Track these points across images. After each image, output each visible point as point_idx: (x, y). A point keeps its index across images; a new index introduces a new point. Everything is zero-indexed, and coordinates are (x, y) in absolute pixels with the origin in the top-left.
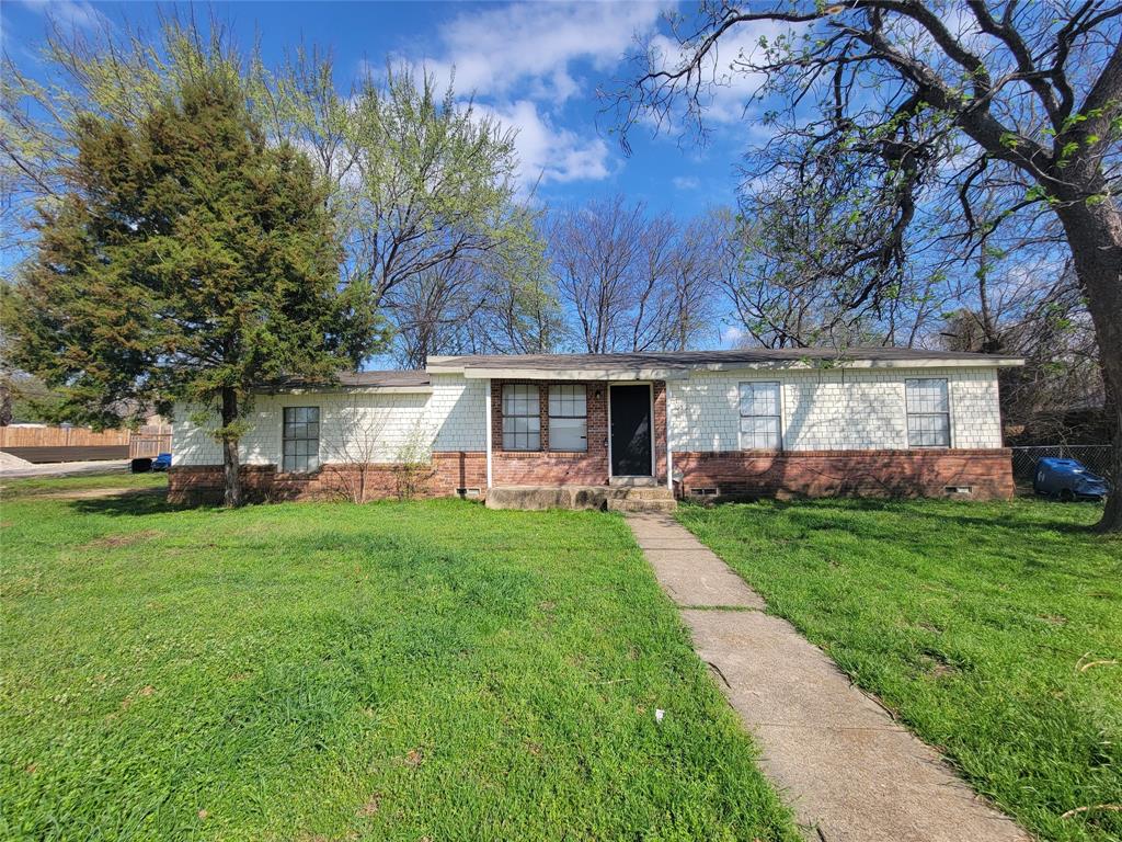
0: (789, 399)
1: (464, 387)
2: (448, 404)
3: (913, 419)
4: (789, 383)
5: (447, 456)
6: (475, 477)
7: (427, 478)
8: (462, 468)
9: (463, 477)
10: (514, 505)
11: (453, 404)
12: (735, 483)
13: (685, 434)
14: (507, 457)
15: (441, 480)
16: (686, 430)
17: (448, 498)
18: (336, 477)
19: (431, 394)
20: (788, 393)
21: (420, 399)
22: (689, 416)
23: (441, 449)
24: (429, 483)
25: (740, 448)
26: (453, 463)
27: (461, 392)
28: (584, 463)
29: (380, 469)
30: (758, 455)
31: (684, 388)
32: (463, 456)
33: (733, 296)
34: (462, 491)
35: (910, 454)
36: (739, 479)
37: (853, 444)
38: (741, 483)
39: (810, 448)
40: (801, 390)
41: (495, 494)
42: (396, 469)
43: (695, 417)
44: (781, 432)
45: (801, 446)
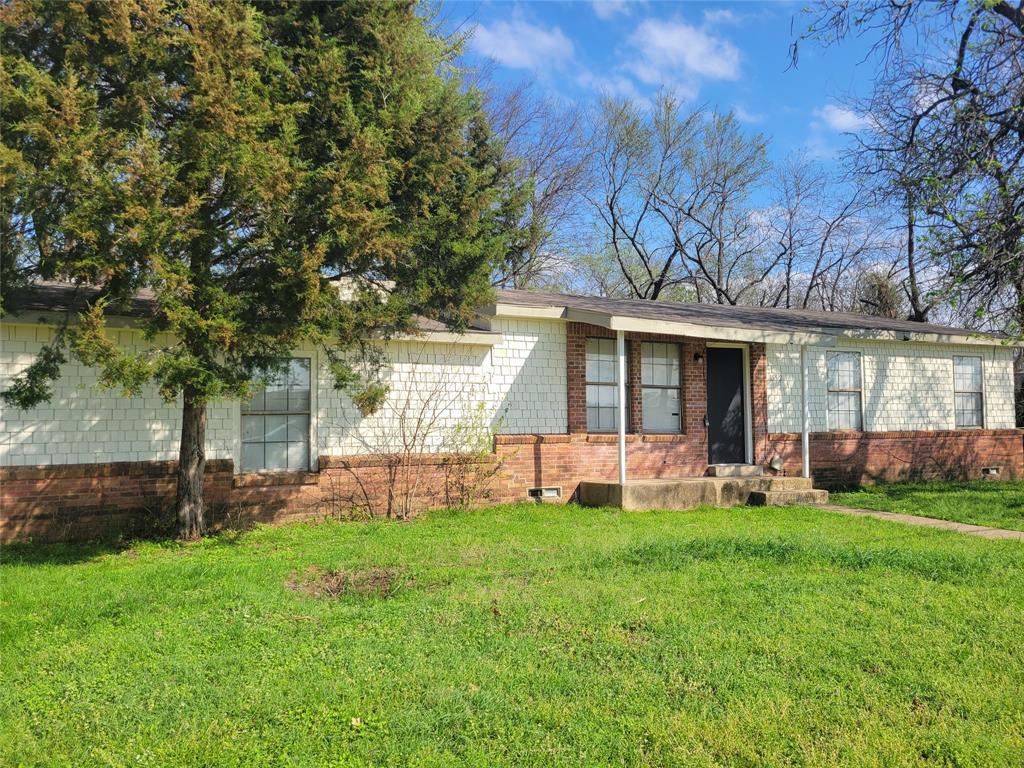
0: (868, 372)
1: (536, 339)
2: (514, 362)
3: (960, 398)
4: (868, 355)
5: (518, 440)
6: (554, 471)
7: (489, 474)
8: (538, 458)
9: (538, 471)
10: (656, 505)
11: (521, 363)
12: (826, 470)
13: (780, 411)
14: (597, 442)
15: (510, 477)
16: (780, 406)
17: (519, 503)
18: (345, 477)
19: (491, 347)
20: (867, 364)
21: (475, 354)
22: (783, 389)
23: (505, 430)
24: (493, 483)
25: (827, 428)
26: (526, 451)
27: (531, 346)
28: (682, 448)
29: (421, 462)
30: (846, 437)
31: (778, 355)
32: (540, 440)
33: (611, 222)
34: (536, 493)
35: (957, 435)
36: (830, 465)
37: (917, 425)
38: (833, 469)
39: (885, 430)
40: (877, 363)
41: (634, 491)
42: (445, 463)
43: (788, 390)
44: (861, 410)
45: (878, 426)
